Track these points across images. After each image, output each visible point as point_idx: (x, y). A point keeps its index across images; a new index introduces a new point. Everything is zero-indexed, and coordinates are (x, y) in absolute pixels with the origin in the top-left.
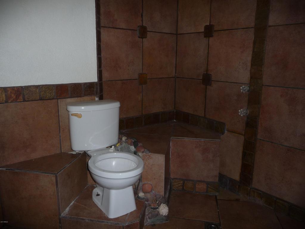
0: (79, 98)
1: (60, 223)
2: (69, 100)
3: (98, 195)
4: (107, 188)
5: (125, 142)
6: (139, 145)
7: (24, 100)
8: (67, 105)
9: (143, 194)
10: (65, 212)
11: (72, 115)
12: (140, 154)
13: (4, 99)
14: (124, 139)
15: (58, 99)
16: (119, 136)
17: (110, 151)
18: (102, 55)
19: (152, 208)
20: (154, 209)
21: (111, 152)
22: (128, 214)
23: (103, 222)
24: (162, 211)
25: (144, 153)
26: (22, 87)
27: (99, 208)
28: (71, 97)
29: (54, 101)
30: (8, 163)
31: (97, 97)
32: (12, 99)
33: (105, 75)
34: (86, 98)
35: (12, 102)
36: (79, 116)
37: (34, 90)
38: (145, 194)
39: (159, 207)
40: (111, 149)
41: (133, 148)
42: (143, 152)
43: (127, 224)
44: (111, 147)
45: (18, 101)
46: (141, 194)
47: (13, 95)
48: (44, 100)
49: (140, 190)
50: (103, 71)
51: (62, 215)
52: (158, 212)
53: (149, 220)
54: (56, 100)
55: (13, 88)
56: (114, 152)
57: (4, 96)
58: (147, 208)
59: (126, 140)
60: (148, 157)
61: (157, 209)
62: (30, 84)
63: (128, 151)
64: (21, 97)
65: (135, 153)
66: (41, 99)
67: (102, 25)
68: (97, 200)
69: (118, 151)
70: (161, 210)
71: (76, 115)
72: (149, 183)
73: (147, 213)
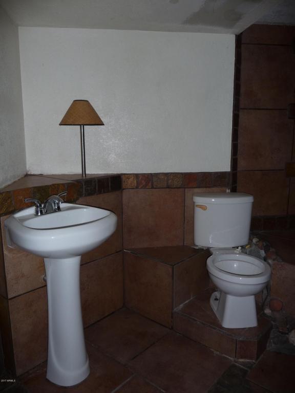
0: (208, 189)
1: (172, 317)
2: (196, 190)
3: (216, 299)
4: (225, 293)
5: (255, 245)
6: (271, 250)
7: (153, 188)
8: (193, 195)
9: (270, 311)
10: (178, 307)
11: (197, 206)
12: (270, 261)
13: (135, 185)
14: (254, 241)
15: (185, 188)
16: (250, 236)
17: (235, 251)
18: (239, 141)
19: (280, 332)
20: (282, 333)
21: (236, 254)
22: (245, 328)
23: (215, 329)
24: (293, 339)
25: (276, 262)
26: (151, 174)
27: (214, 313)
28: (199, 187)
29: (181, 189)
30: (133, 247)
31: (228, 189)
32: (142, 186)
33: (242, 164)
34: (215, 189)
35: (141, 188)
36: (204, 208)
37: (163, 177)
38: (272, 311)
39: (289, 333)
40: (237, 250)
41: (263, 253)
42: (274, 260)
43: (241, 339)
44: (237, 248)
45: (147, 187)
46: (268, 311)
47: (143, 182)
48: (171, 188)
49: (267, 306)
50: (239, 160)
51: (175, 310)
52: (288, 339)
53: (273, 345)
54: (183, 189)
55: (144, 175)
56: (239, 254)
57: (135, 182)
58: (273, 330)
59: (256, 242)
60: (280, 266)
61: (287, 335)
62: (159, 172)
63: (258, 256)
64: (150, 184)
65: (265, 259)
66: (168, 187)
67: (242, 106)
68: (214, 305)
69: (246, 253)
70: (292, 337)
71: (201, 207)
72: (279, 299)
73: (271, 336)
